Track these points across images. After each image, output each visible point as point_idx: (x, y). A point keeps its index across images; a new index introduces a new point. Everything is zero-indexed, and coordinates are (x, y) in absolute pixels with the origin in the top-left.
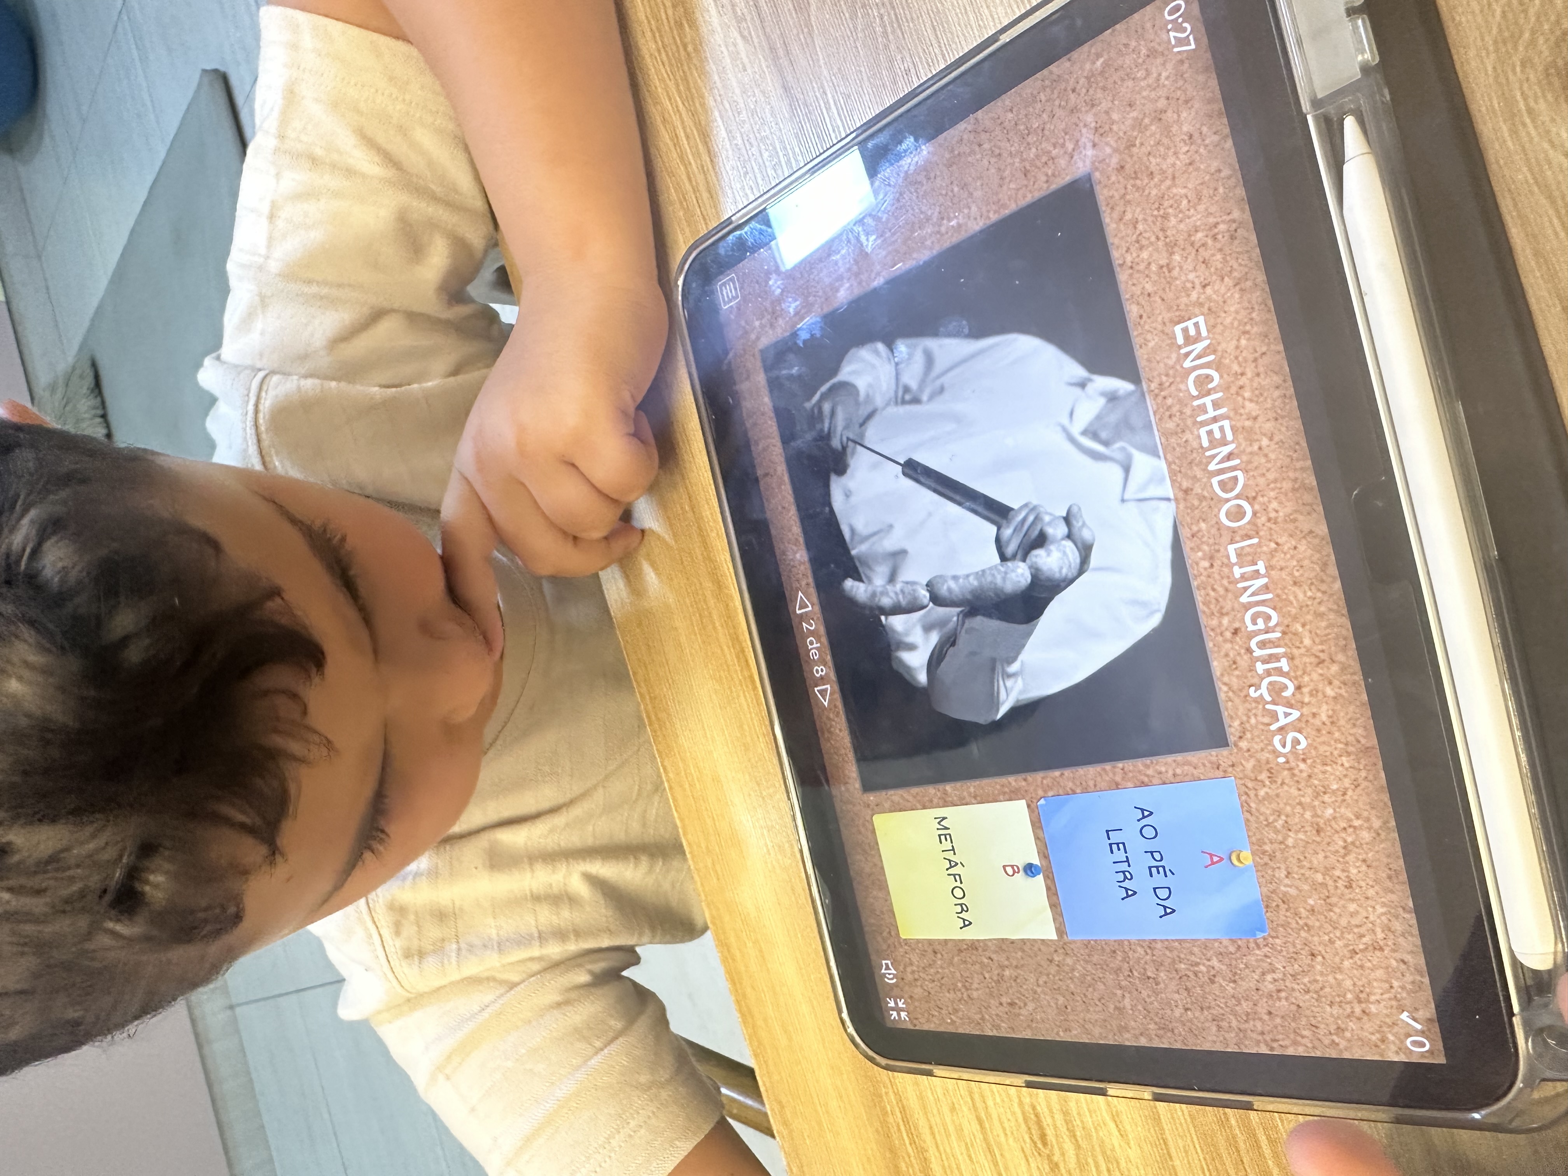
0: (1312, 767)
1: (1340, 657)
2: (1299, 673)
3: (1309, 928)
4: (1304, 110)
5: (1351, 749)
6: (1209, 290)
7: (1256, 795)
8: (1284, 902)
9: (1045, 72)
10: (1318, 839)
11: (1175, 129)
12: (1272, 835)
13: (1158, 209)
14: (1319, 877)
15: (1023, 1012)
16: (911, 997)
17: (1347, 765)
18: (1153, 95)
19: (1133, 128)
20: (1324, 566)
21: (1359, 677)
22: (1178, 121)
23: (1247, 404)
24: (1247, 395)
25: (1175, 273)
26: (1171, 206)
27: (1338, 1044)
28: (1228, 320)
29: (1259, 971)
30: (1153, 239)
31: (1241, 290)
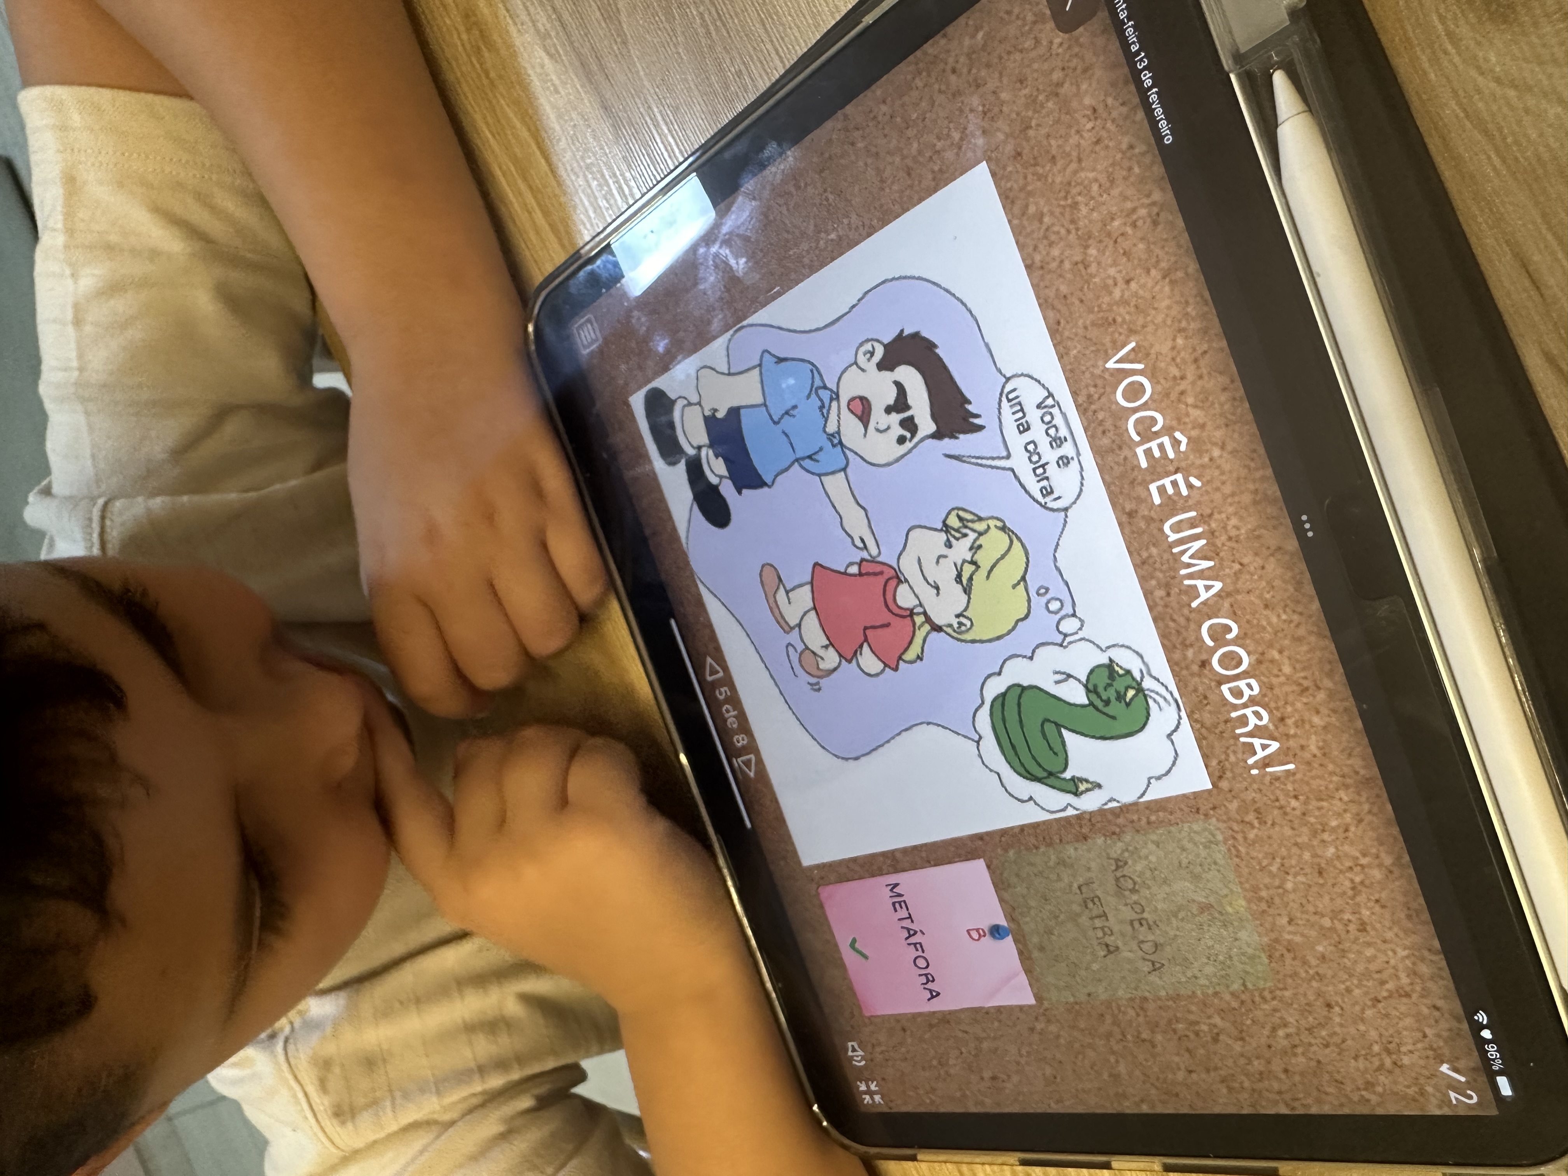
0: (1306, 803)
1: (1327, 683)
2: (1282, 703)
3: (1320, 977)
4: (1226, 68)
5: (1349, 781)
6: (1133, 285)
7: (1245, 838)
8: (1289, 951)
9: (918, 53)
10: (1321, 881)
11: (1074, 104)
12: (1267, 880)
13: (1066, 198)
14: (1327, 922)
15: (1009, 1085)
16: (883, 1079)
17: (1346, 798)
18: (1046, 66)
19: (1027, 106)
20: (1299, 585)
21: (1350, 703)
22: (1078, 94)
23: (1191, 411)
24: (1190, 400)
25: (1093, 269)
26: (1080, 194)
27: (1368, 1101)
28: (1159, 319)
29: (1268, 1027)
30: (1063, 231)
31: (1172, 282)
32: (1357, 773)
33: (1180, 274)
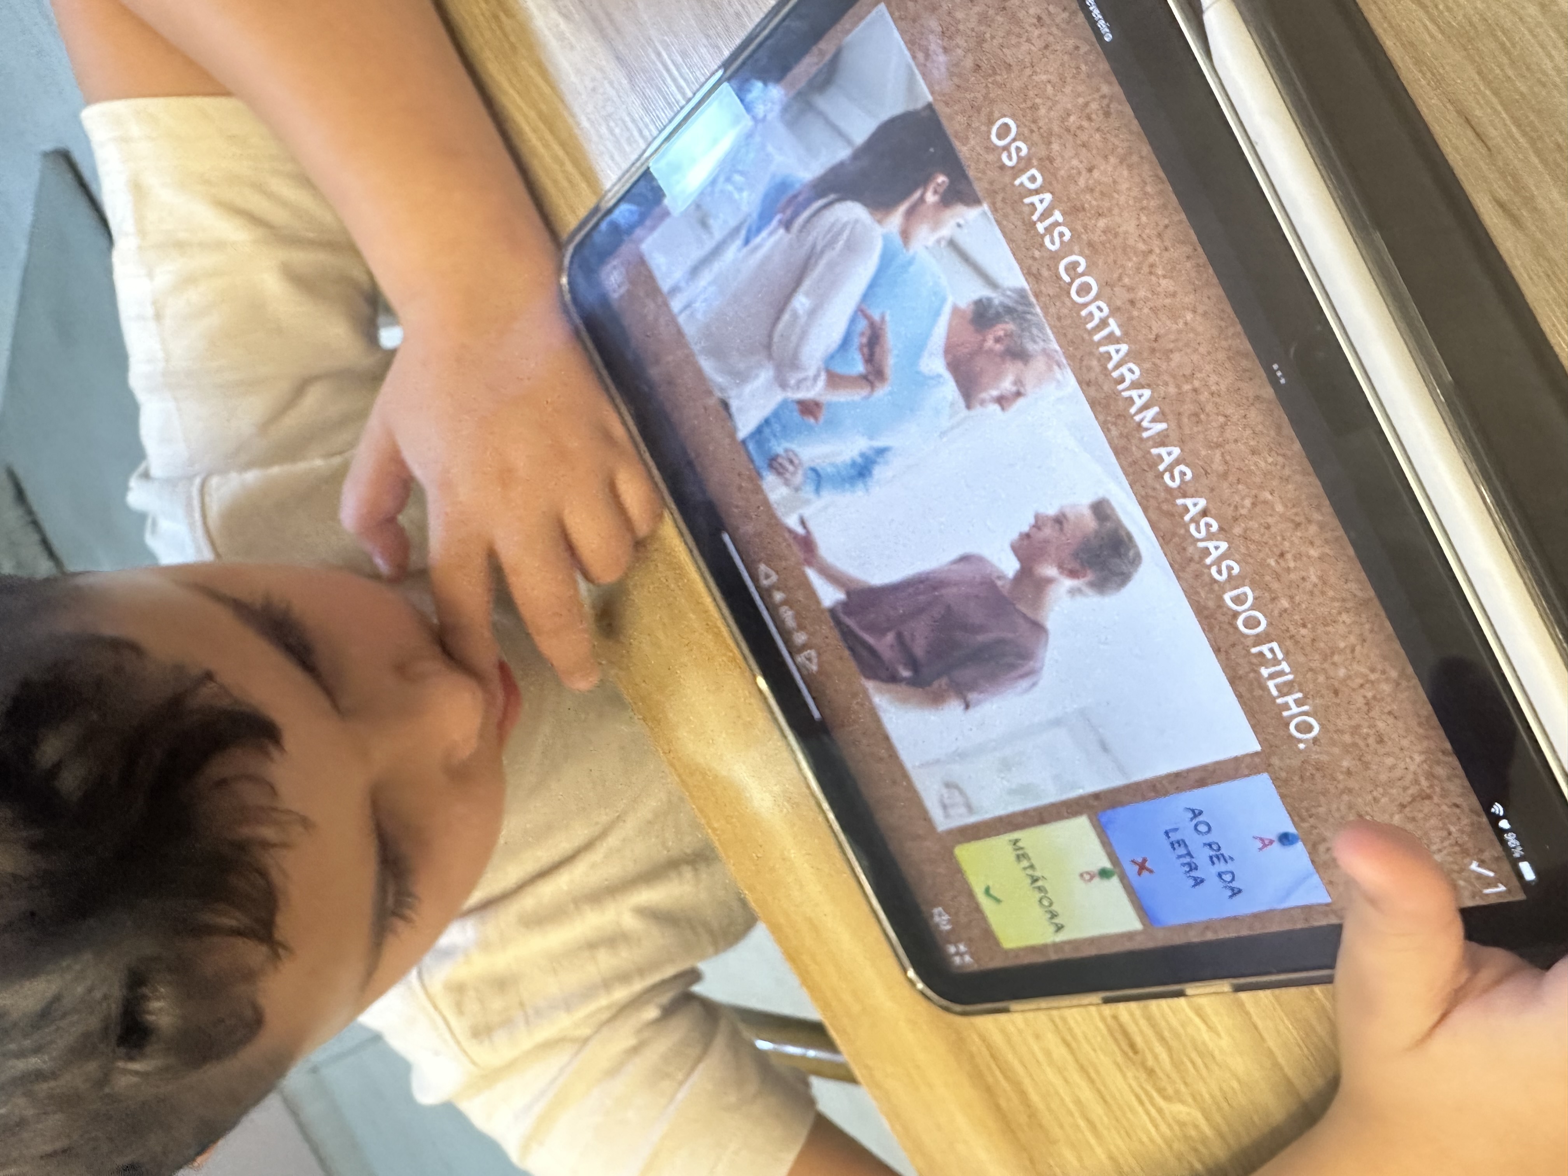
16: (970, 940)
19: (979, 23)
24: (1160, 272)
28: (1123, 201)
32: (1355, 596)
33: (1135, 158)
